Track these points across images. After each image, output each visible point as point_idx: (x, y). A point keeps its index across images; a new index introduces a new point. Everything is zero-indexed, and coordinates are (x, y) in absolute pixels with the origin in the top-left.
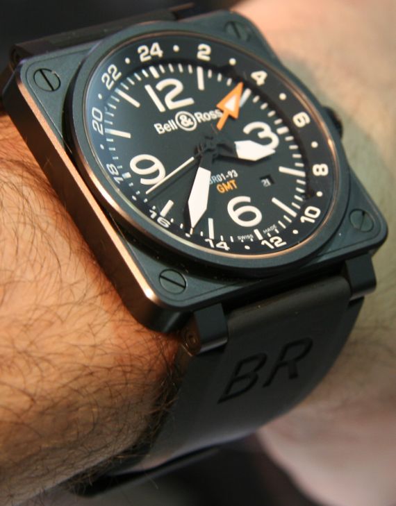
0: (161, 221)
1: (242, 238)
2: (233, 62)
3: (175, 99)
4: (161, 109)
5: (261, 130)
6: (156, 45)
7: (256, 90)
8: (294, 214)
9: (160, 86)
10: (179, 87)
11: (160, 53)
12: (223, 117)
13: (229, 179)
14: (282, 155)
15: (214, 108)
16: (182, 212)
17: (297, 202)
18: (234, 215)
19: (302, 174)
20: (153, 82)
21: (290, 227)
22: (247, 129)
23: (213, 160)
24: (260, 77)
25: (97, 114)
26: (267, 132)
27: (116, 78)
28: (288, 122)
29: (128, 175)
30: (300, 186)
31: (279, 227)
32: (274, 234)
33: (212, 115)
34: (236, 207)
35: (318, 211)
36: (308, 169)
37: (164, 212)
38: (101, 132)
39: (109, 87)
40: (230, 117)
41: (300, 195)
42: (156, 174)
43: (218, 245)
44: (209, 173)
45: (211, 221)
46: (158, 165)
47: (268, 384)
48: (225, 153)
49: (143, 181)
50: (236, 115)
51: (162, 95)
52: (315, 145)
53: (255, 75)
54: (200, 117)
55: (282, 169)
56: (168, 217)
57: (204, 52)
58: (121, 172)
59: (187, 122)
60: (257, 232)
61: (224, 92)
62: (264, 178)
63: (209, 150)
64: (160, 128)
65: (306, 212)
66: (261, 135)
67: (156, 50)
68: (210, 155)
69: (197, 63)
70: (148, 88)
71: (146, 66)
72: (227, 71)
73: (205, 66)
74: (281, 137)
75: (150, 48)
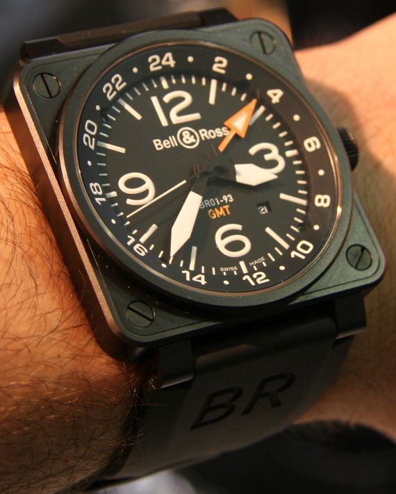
0: (139, 246)
1: (224, 271)
2: (249, 77)
3: (180, 114)
4: (164, 123)
5: (268, 151)
6: (169, 55)
7: (270, 108)
8: (286, 246)
9: (167, 99)
10: (188, 99)
11: (172, 63)
12: (230, 136)
13: (224, 204)
14: (285, 181)
15: (221, 126)
16: (163, 239)
17: (293, 233)
18: (221, 244)
19: (303, 202)
20: (161, 93)
21: (280, 261)
22: (253, 150)
23: (208, 184)
24: (275, 95)
25: (91, 127)
26: (274, 154)
27: (119, 88)
28: (298, 146)
29: (114, 194)
30: (299, 215)
31: (268, 260)
32: (261, 268)
33: (218, 132)
34: (224, 236)
35: (311, 247)
36: (310, 198)
37: (143, 239)
38: (92, 147)
39: (110, 98)
40: (236, 137)
41: (297, 225)
42: (144, 195)
43: (195, 279)
44: (199, 198)
45: (194, 249)
46: (149, 185)
47: (247, 411)
48: (223, 177)
49: (129, 202)
50: (243, 136)
51: (167, 108)
52: (321, 172)
53: (270, 93)
54: (205, 134)
55: (283, 196)
56: (147, 244)
57: (220, 65)
58: (106, 190)
59: (188, 139)
60: (242, 264)
61: (236, 107)
62: (262, 205)
63: (206, 173)
64: (159, 144)
65: (299, 247)
66: (267, 157)
67: (169, 60)
68: (206, 179)
69: (211, 75)
70: (154, 100)
71: (156, 76)
72: (243, 86)
73: (221, 78)
74: (289, 161)
75: (161, 58)
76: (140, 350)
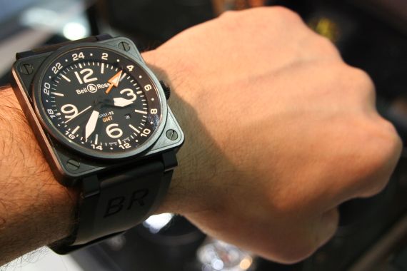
0: (70, 136)
1: (111, 144)
2: (118, 61)
3: (88, 78)
4: (81, 82)
5: (129, 92)
6: (81, 53)
7: (129, 74)
8: (139, 132)
9: (82, 72)
10: (91, 72)
11: (83, 57)
12: (111, 86)
13: (109, 116)
14: (137, 104)
15: (107, 82)
16: (82, 132)
17: (141, 126)
18: (109, 133)
19: (146, 113)
20: (79, 70)
21: (136, 138)
22: (122, 92)
23: (102, 107)
24: (130, 68)
25: (47, 86)
26: (132, 93)
27: (59, 69)
28: (142, 89)
29: (59, 114)
30: (144, 119)
31: (130, 138)
32: (127, 142)
33: (105, 85)
34: (110, 129)
35: (150, 131)
36: (148, 111)
37: (73, 132)
38: (48, 94)
39: (55, 73)
40: (114, 86)
41: (143, 123)
42: (73, 113)
43: (97, 148)
44: (98, 113)
45: (97, 136)
46: (75, 109)
47: (129, 208)
48: (108, 104)
49: (66, 117)
50: (117, 85)
51: (82, 76)
52: (153, 99)
53: (128, 67)
54: (100, 86)
55: (136, 111)
56: (75, 135)
57: (105, 56)
58: (55, 113)
59: (92, 89)
60: (119, 141)
61: (114, 74)
62: (127, 115)
63: (100, 103)
64: (79, 92)
65: (144, 132)
66: (128, 95)
67: (82, 56)
68: (100, 106)
69: (101, 61)
70: (76, 73)
71: (77, 63)
72: (116, 65)
73: (106, 62)
74: (138, 96)
75: (78, 55)
76: (75, 180)
